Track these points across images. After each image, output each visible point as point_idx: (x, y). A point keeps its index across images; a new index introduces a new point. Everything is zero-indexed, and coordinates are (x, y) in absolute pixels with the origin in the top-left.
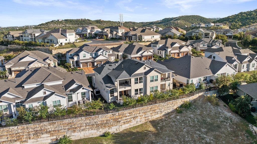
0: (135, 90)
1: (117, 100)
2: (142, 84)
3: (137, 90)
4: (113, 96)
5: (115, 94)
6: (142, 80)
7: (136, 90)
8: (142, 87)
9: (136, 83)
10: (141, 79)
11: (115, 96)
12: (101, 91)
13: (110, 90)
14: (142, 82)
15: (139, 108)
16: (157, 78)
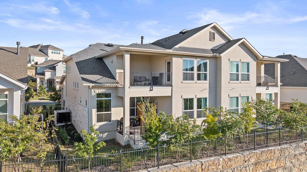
0: (185, 99)
1: (121, 132)
2: (205, 84)
3: (191, 100)
4: (108, 118)
5: (116, 113)
6: (206, 70)
7: (188, 103)
8: (205, 94)
9: (188, 77)
10: (202, 68)
11: (113, 118)
12: (73, 115)
13: (99, 95)
14: (205, 79)
15: (212, 158)
16: (246, 70)
